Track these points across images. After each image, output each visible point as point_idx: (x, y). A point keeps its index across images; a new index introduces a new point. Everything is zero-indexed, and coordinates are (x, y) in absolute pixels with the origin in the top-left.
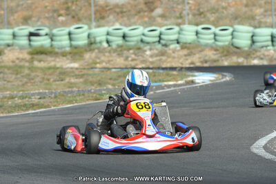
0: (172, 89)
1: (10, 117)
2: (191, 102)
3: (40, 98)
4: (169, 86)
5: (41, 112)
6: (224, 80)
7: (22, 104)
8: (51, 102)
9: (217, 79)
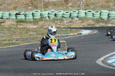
0: (72, 36)
1: (2, 48)
2: (78, 42)
3: (16, 41)
4: (70, 36)
5: (15, 47)
6: (94, 33)
7: (8, 43)
8: (20, 42)
9: (91, 32)
